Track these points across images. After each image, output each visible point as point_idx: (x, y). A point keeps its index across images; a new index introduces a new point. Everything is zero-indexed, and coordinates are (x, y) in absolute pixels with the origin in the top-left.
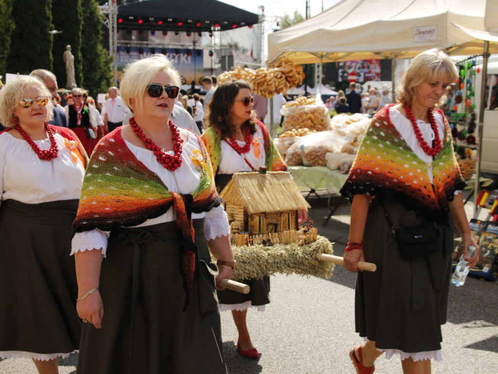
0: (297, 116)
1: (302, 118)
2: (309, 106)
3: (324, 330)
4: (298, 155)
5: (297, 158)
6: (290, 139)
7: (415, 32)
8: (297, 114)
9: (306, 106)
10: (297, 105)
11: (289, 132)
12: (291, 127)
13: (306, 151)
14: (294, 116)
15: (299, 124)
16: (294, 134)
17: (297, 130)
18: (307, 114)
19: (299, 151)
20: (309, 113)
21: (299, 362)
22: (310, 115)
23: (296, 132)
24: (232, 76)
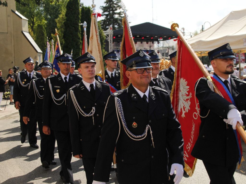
7: (244, 41)
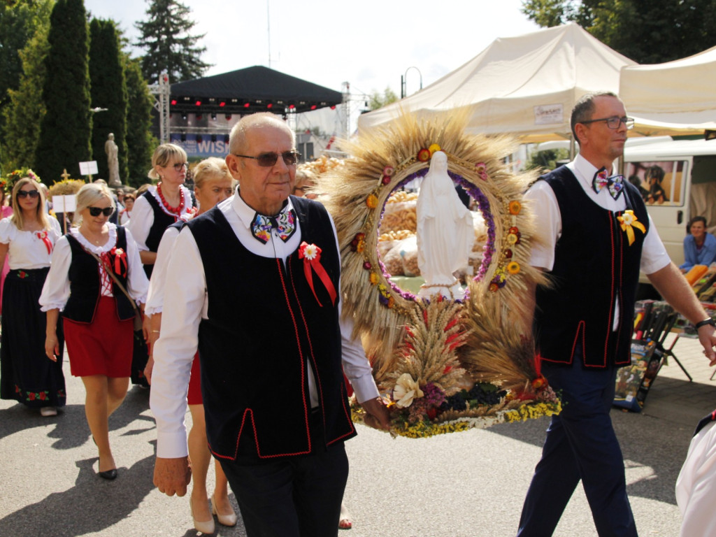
0: (395, 215)
1: (402, 217)
2: (409, 202)
3: (438, 477)
4: (398, 263)
5: (397, 267)
6: (387, 244)
7: (536, 112)
8: (395, 213)
9: (405, 203)
10: (395, 202)
11: (386, 235)
12: (388, 229)
13: (408, 258)
14: (391, 216)
15: (398, 225)
16: (392, 237)
17: (395, 232)
18: (407, 212)
19: (399, 258)
20: (410, 211)
21: (408, 516)
22: (411, 214)
23: (394, 235)
24: (315, 168)
